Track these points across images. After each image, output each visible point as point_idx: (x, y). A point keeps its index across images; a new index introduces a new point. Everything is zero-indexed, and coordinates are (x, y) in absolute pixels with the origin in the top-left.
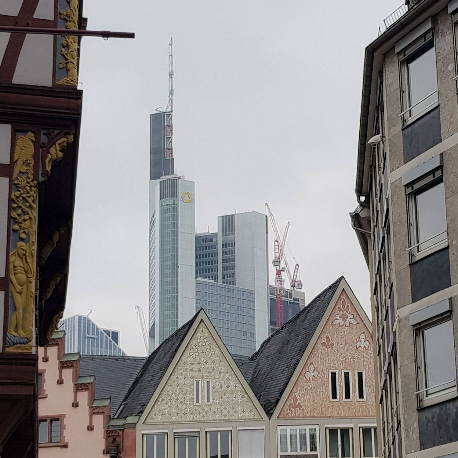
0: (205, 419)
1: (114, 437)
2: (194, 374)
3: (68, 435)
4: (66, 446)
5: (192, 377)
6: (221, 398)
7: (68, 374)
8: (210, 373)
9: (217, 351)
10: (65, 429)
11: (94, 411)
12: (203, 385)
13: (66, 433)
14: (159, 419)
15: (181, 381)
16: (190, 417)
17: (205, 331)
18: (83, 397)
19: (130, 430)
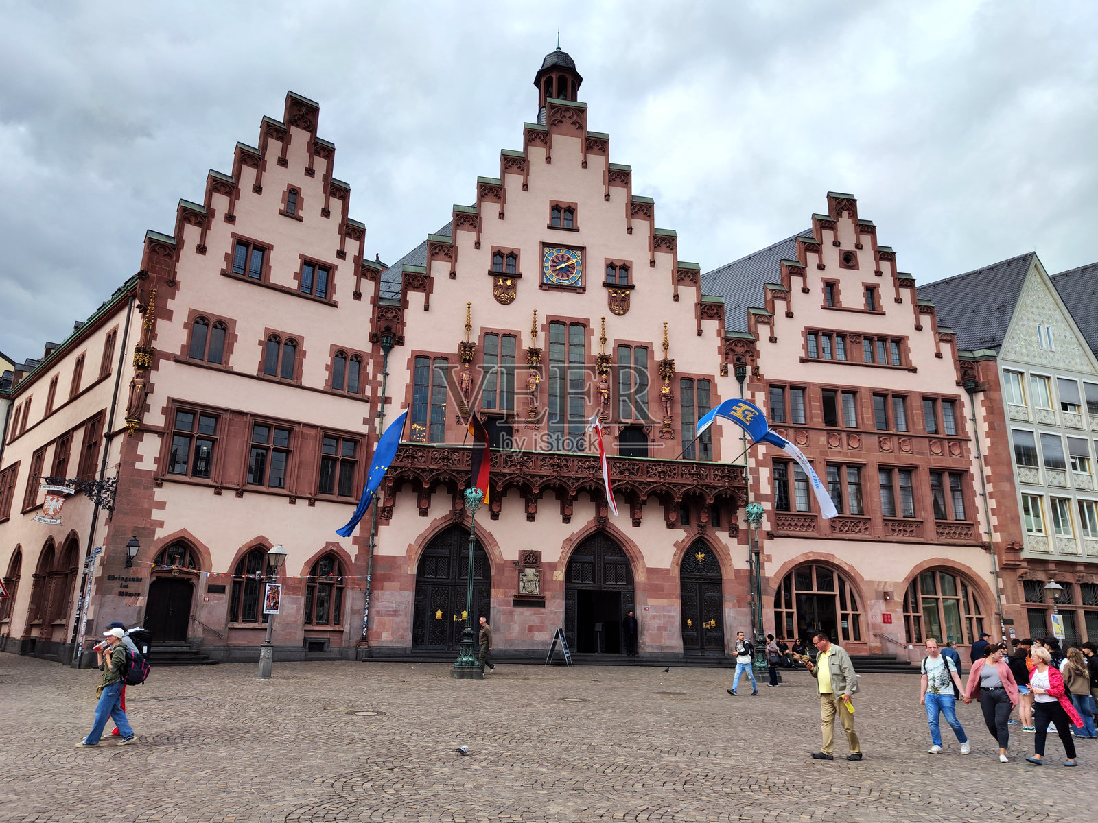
0: (1052, 365)
1: (966, 369)
2: (1037, 317)
3: (915, 359)
4: (914, 370)
5: (1034, 320)
6: (1061, 346)
7: (905, 293)
8: (1048, 319)
9: (1051, 299)
10: (910, 352)
11: (942, 338)
12: (1043, 330)
13: (912, 356)
14: (1012, 357)
15: (1026, 322)
16: (1038, 361)
17: (1038, 276)
18: (926, 320)
19: (991, 363)
